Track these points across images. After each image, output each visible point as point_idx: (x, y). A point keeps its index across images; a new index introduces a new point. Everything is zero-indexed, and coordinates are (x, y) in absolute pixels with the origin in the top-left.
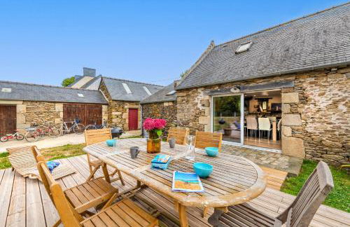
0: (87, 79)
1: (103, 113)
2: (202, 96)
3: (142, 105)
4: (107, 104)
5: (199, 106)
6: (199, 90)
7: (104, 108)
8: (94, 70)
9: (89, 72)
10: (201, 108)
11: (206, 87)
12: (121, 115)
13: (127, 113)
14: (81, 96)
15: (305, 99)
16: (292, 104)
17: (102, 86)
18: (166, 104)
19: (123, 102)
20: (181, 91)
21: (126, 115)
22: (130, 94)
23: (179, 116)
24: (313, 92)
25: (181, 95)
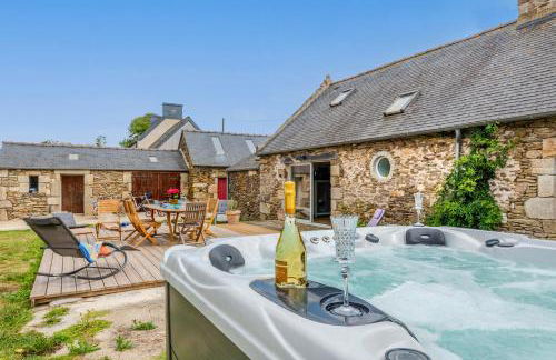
0: (168, 124)
1: (182, 186)
2: (279, 165)
3: (229, 173)
4: (187, 172)
5: (277, 177)
6: (278, 157)
7: (184, 177)
8: (181, 106)
9: (172, 110)
10: (279, 179)
11: (283, 154)
12: (207, 188)
13: (216, 186)
14: (153, 159)
15: (342, 172)
16: (337, 177)
17: (182, 144)
18: (251, 173)
19: (209, 168)
20: (263, 156)
21: (213, 188)
22: (220, 156)
23: (262, 189)
24: (346, 165)
25: (264, 161)
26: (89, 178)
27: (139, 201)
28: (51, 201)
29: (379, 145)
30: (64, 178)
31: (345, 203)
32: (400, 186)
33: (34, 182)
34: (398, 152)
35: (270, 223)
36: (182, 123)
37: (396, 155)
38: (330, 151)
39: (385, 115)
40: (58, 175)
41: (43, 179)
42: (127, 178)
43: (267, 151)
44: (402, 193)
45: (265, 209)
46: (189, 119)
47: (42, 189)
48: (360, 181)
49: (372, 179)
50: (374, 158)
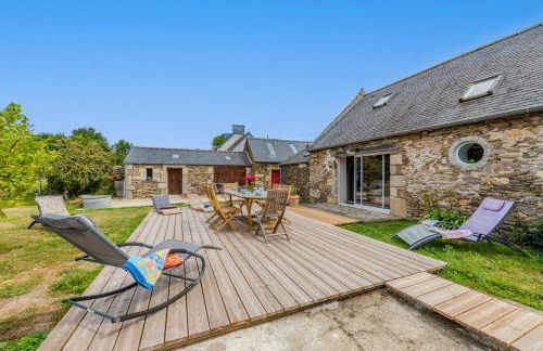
0: (236, 137)
2: (329, 158)
3: (281, 166)
4: (250, 166)
5: (327, 167)
6: (328, 152)
7: (248, 169)
8: (244, 127)
9: (239, 129)
10: (329, 170)
11: (333, 149)
12: (264, 178)
14: (228, 158)
15: (406, 161)
16: (398, 166)
17: (247, 148)
18: (301, 166)
19: (266, 164)
20: (312, 152)
21: (269, 178)
22: (273, 155)
23: (311, 178)
24: (411, 154)
25: (313, 155)
26: (185, 171)
27: (219, 186)
28: (160, 186)
29: (462, 131)
30: (170, 170)
31: (410, 190)
32: (502, 172)
33: (150, 173)
34: (495, 135)
35: (320, 205)
36: (245, 136)
37: (492, 138)
38: (389, 141)
39: (461, 101)
40: (165, 167)
41: (156, 171)
42: (211, 170)
43: (317, 147)
44: (505, 181)
45: (314, 194)
46: (249, 134)
47: (155, 178)
48: (432, 168)
49: (452, 166)
50: (455, 144)
